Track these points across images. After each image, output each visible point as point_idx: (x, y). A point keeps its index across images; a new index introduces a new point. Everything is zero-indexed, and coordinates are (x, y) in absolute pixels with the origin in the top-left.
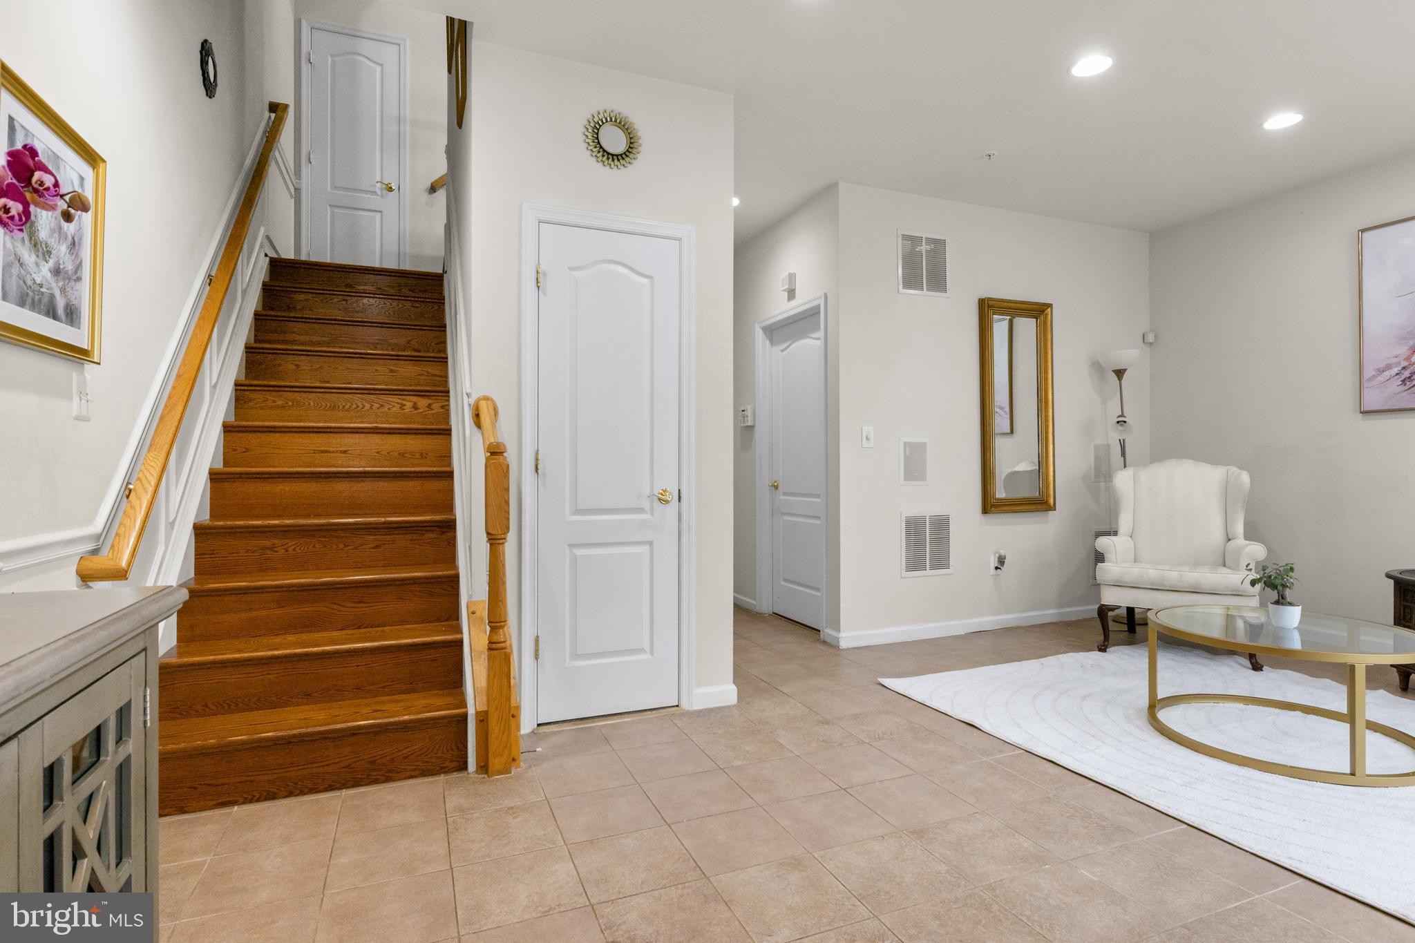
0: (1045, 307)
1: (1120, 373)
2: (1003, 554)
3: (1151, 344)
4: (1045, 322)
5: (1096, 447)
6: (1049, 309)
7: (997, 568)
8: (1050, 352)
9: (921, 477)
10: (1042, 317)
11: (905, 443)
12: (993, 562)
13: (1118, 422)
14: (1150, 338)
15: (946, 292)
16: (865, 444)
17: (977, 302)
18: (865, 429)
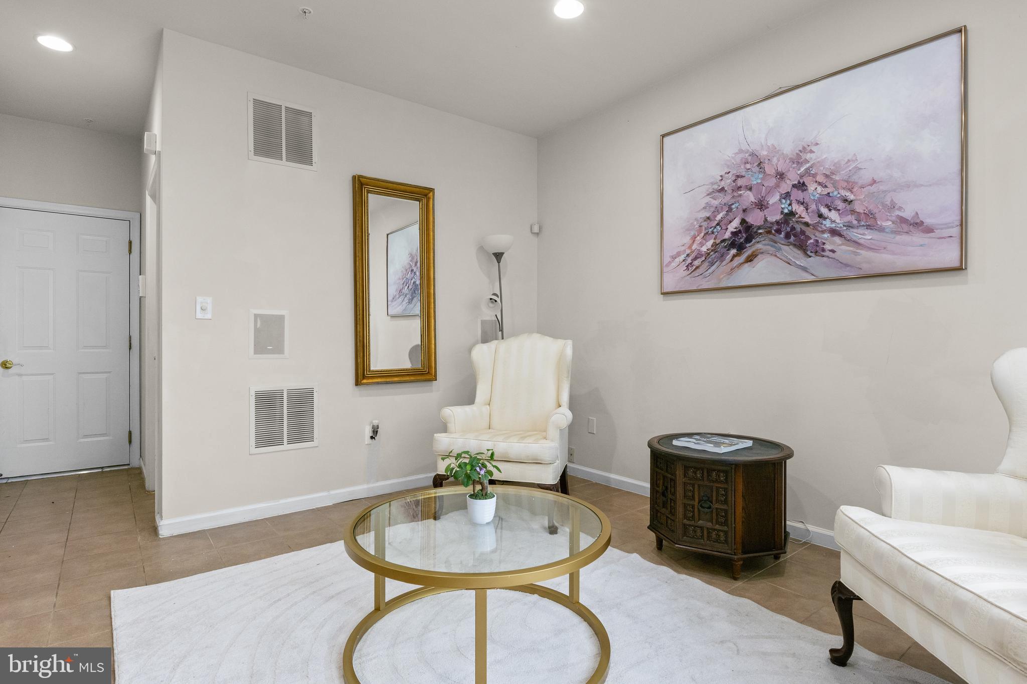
0: (427, 191)
1: (498, 256)
2: (376, 424)
3: (537, 234)
4: (427, 205)
5: (483, 322)
6: (431, 194)
7: (372, 438)
8: (432, 234)
9: (279, 349)
10: (425, 201)
11: (256, 316)
12: (368, 432)
13: (491, 299)
14: (536, 229)
15: (311, 164)
16: (199, 315)
17: (351, 179)
18: (199, 299)
